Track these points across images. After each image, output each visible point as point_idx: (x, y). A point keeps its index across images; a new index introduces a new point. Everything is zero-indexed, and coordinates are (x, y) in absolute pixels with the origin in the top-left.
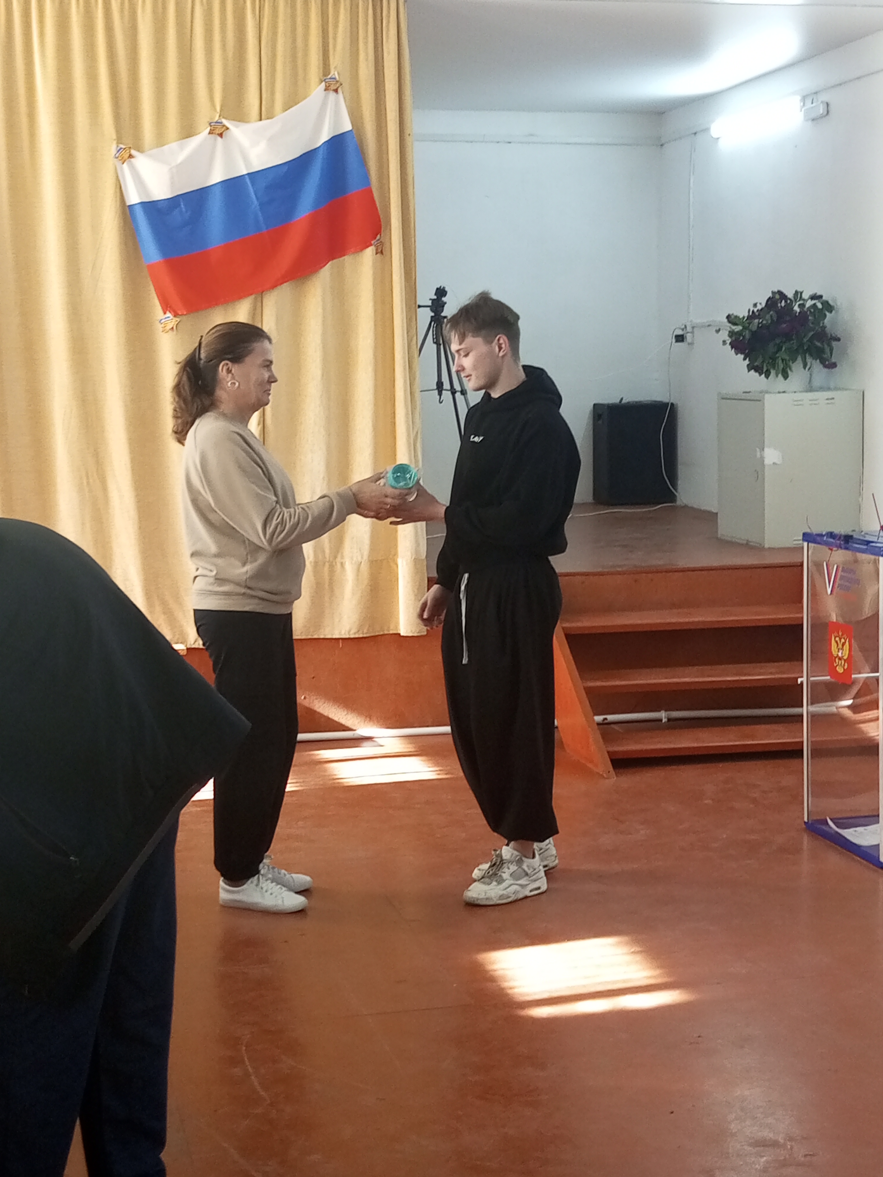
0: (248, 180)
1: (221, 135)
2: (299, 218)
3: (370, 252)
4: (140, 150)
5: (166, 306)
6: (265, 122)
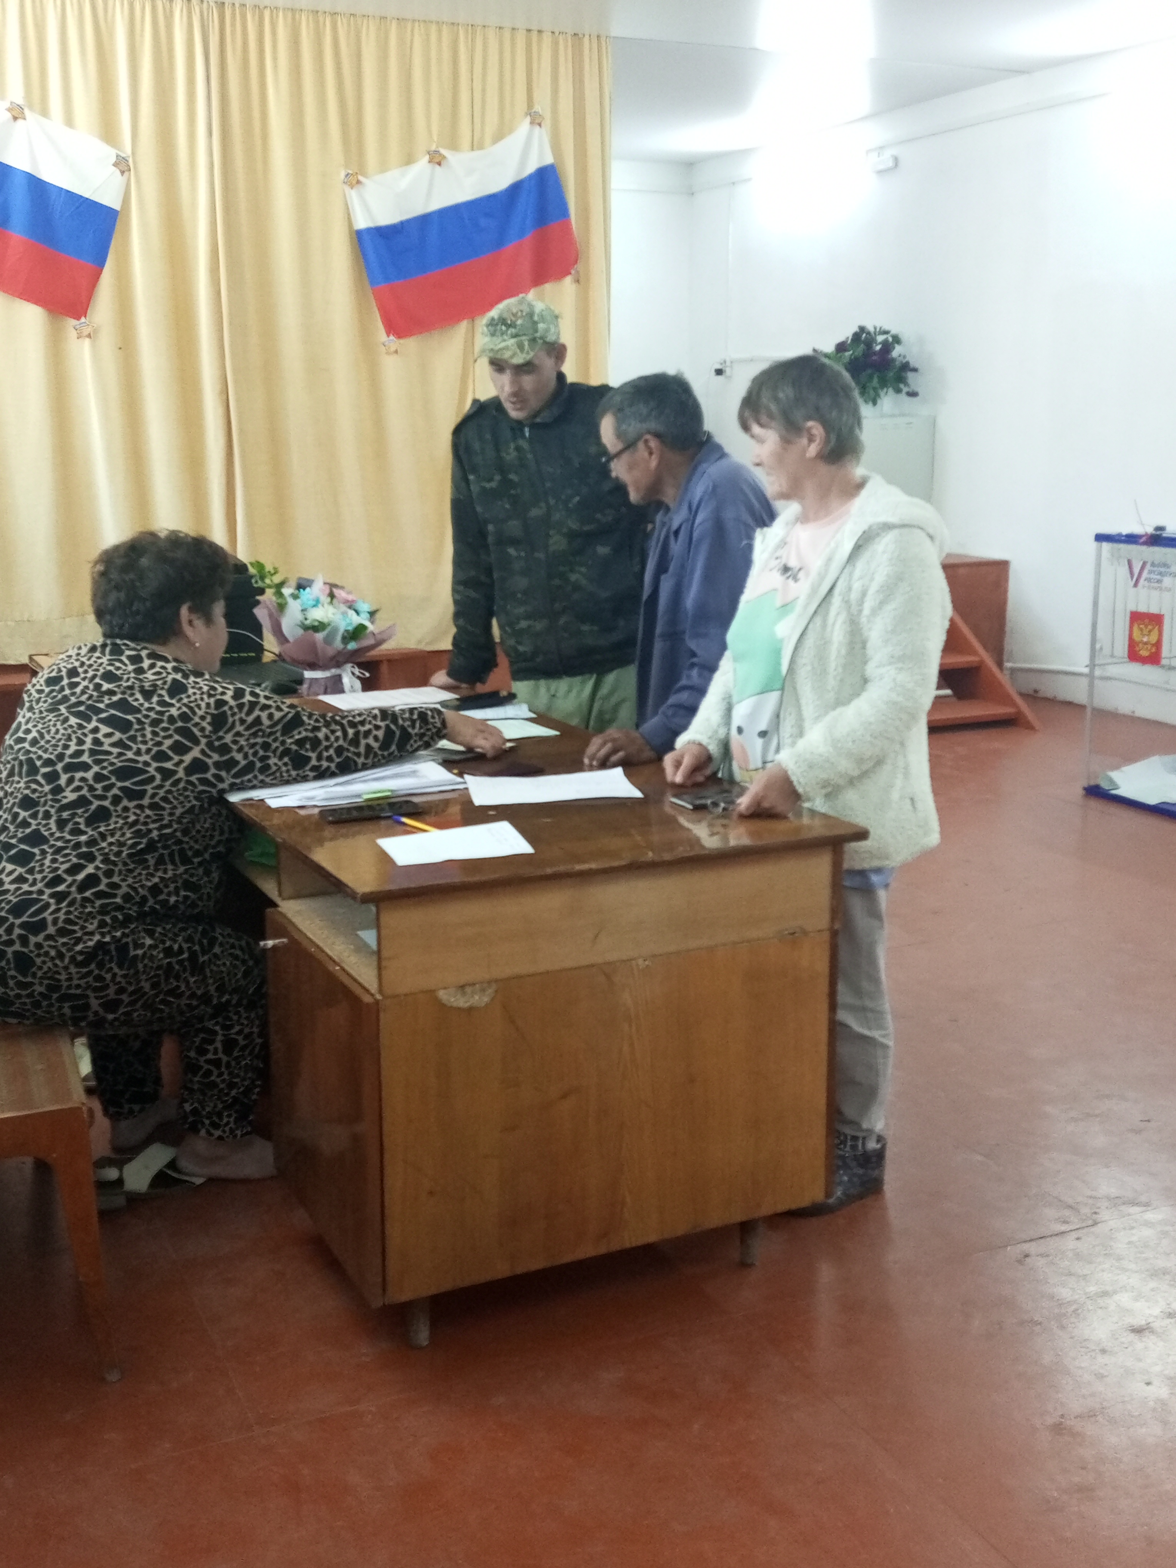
1: (439, 164)
2: (506, 247)
3: (568, 280)
4: (365, 175)
5: (389, 329)
6: (476, 153)
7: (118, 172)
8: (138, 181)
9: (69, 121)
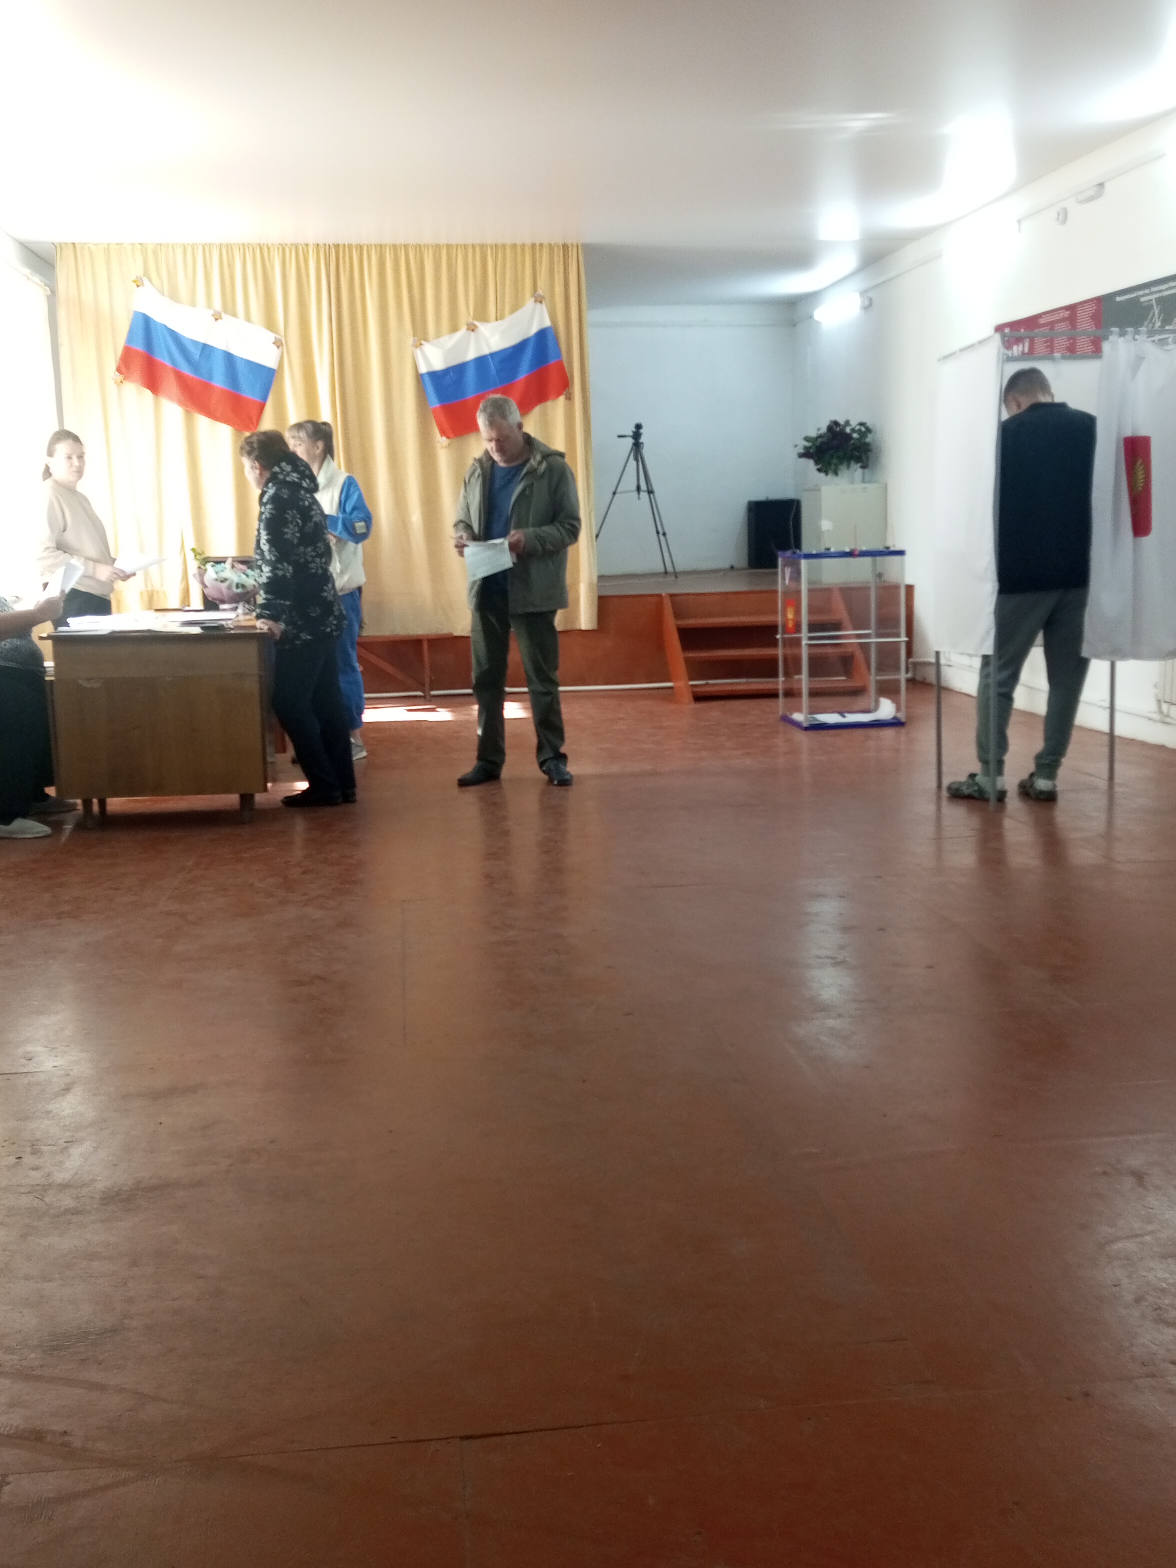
0: (489, 357)
1: (473, 330)
2: (519, 379)
3: (562, 399)
4: (426, 340)
5: (443, 433)
6: (499, 322)
7: (276, 347)
8: (288, 352)
9: (248, 319)
